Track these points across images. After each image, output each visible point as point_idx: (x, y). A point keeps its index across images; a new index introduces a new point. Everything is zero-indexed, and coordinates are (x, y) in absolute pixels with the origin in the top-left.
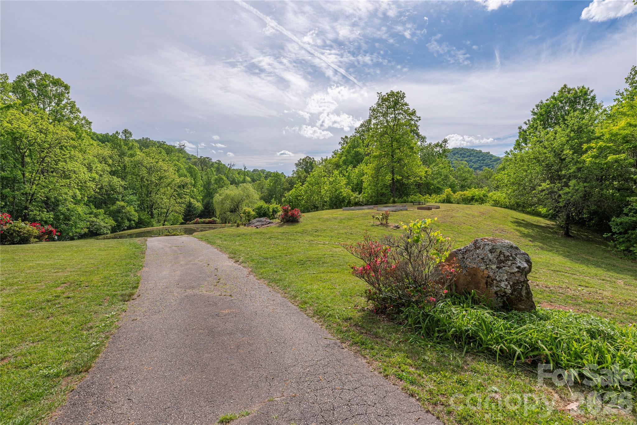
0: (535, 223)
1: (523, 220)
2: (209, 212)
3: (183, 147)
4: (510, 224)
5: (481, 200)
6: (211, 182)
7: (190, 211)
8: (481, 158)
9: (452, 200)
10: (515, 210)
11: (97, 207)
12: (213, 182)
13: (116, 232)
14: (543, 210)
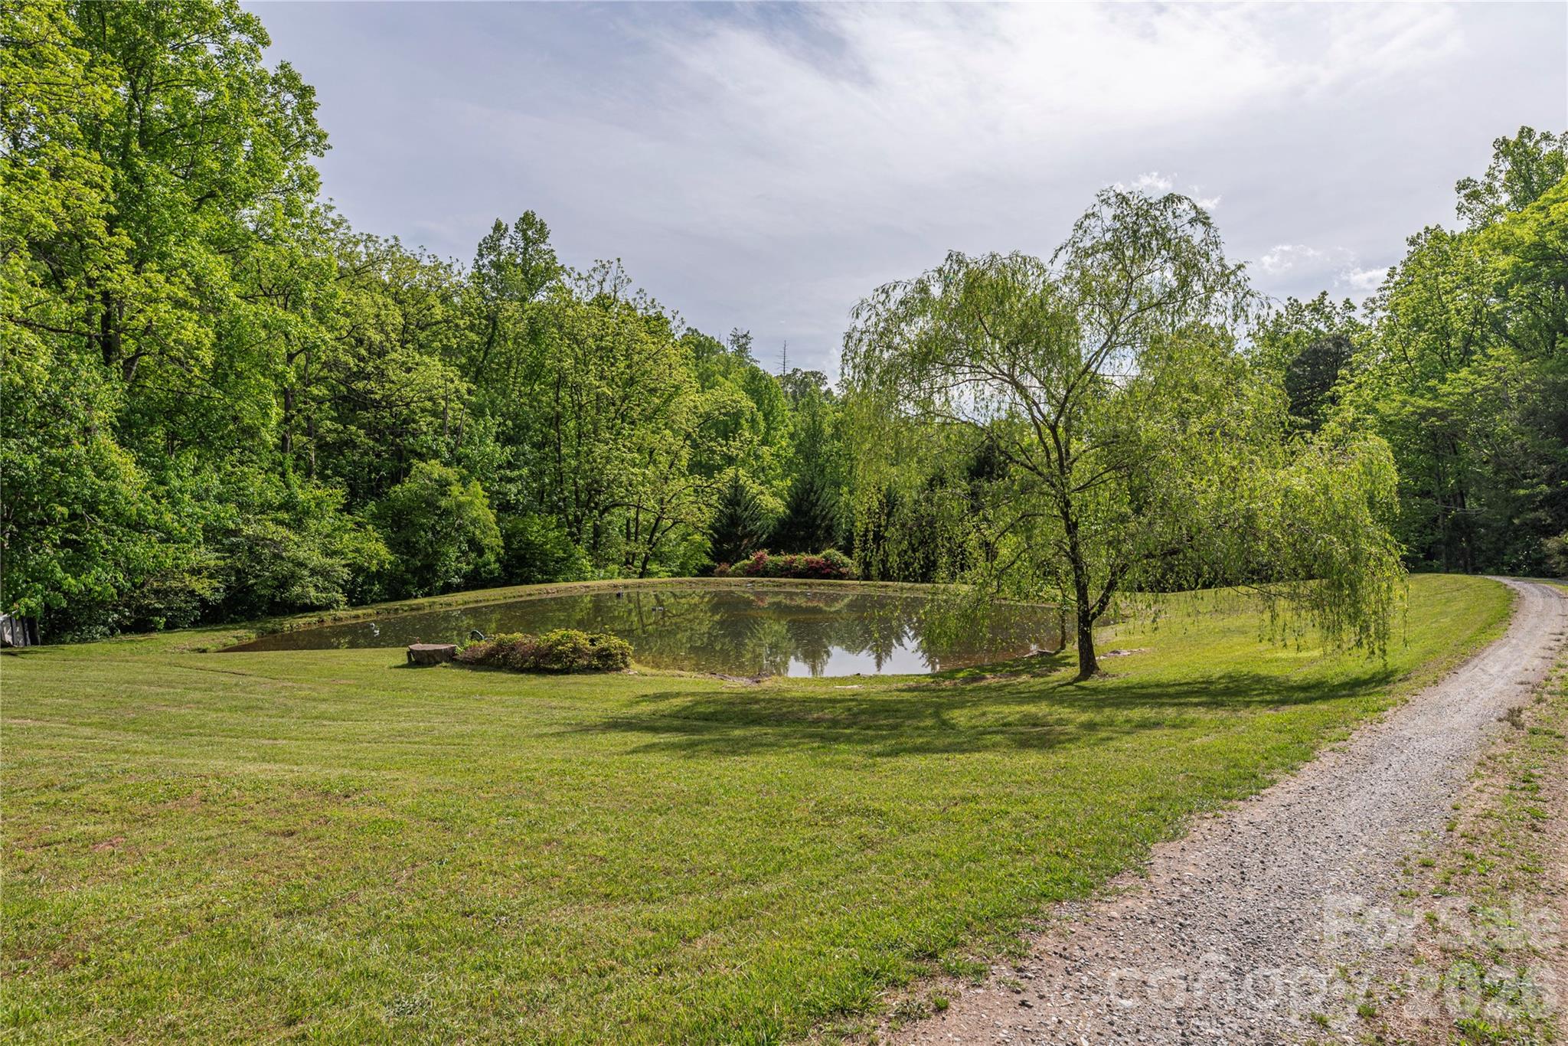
2: (811, 526)
3: (744, 340)
6: (822, 432)
7: (734, 521)
12: (828, 431)
13: (409, 596)
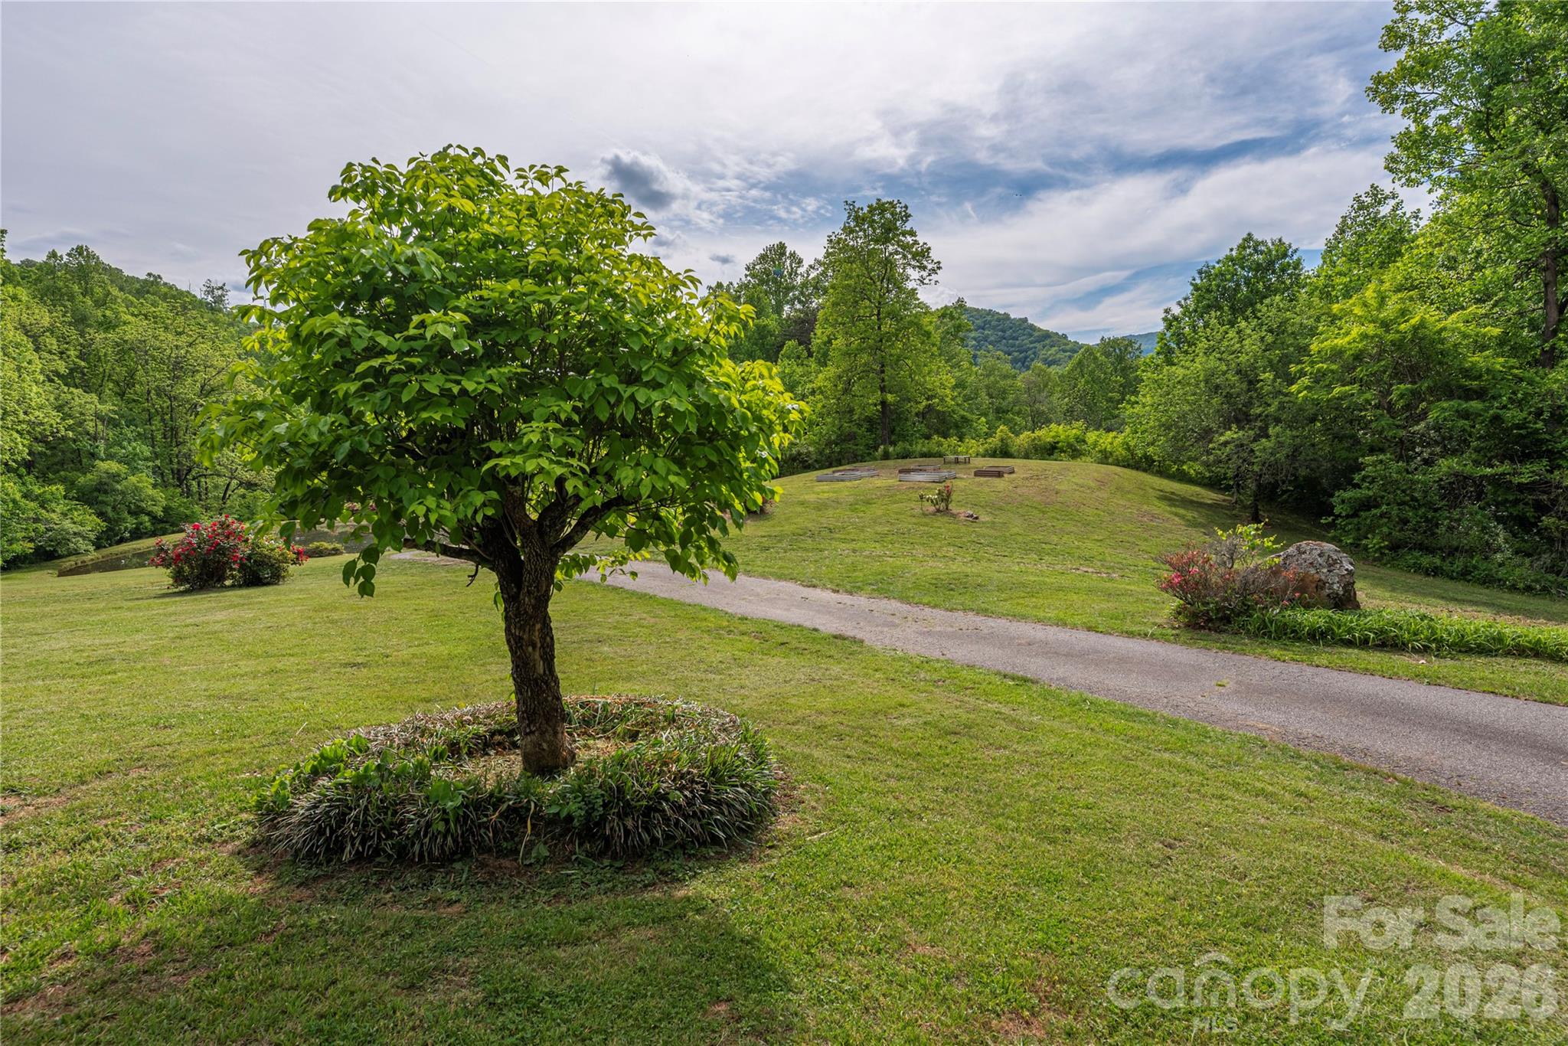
0: (1195, 499)
1: (1173, 493)
3: (220, 292)
4: (1156, 502)
5: (1075, 451)
8: (1008, 333)
9: (1013, 450)
10: (1145, 470)
11: (44, 479)
13: (109, 546)
14: (1192, 469)
